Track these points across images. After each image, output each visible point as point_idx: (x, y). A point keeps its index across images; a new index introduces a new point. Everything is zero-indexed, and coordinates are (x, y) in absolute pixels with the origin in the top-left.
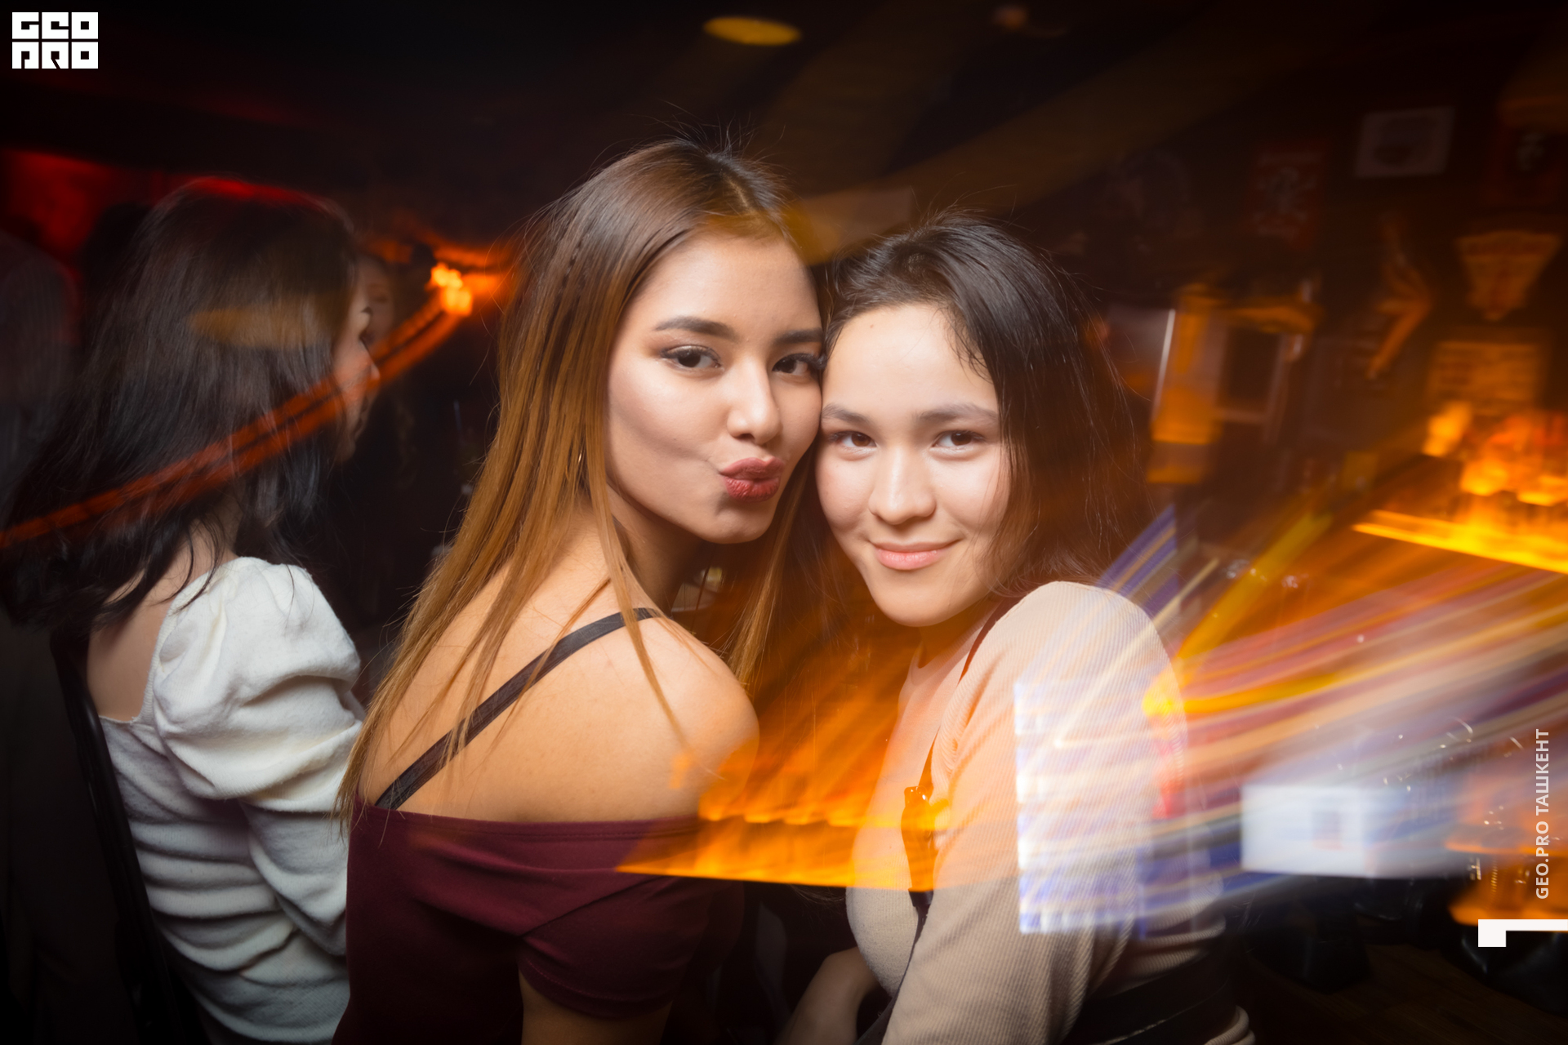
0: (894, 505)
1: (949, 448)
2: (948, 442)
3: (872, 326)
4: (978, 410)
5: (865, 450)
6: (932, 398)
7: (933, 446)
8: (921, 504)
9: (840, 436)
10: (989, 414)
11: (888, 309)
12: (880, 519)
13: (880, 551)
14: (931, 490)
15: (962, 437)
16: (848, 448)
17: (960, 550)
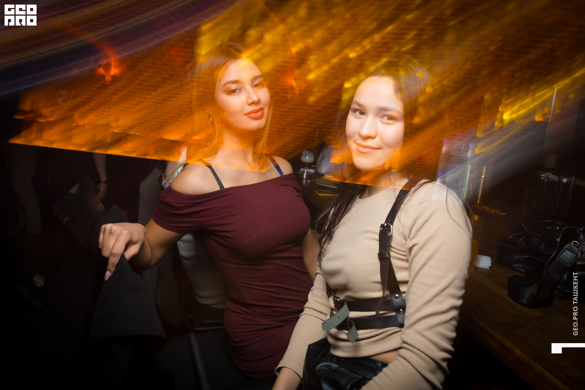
0: (365, 132)
1: (385, 120)
2: (386, 118)
3: (372, 80)
4: (396, 110)
5: (362, 116)
6: (384, 103)
7: (381, 118)
8: (372, 134)
9: (355, 111)
10: (399, 113)
11: (379, 77)
12: (360, 135)
13: (358, 146)
14: (376, 131)
15: (391, 118)
16: (357, 115)
17: (380, 151)
